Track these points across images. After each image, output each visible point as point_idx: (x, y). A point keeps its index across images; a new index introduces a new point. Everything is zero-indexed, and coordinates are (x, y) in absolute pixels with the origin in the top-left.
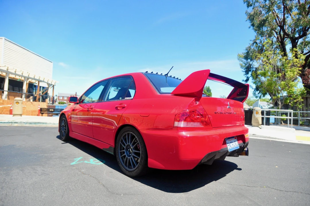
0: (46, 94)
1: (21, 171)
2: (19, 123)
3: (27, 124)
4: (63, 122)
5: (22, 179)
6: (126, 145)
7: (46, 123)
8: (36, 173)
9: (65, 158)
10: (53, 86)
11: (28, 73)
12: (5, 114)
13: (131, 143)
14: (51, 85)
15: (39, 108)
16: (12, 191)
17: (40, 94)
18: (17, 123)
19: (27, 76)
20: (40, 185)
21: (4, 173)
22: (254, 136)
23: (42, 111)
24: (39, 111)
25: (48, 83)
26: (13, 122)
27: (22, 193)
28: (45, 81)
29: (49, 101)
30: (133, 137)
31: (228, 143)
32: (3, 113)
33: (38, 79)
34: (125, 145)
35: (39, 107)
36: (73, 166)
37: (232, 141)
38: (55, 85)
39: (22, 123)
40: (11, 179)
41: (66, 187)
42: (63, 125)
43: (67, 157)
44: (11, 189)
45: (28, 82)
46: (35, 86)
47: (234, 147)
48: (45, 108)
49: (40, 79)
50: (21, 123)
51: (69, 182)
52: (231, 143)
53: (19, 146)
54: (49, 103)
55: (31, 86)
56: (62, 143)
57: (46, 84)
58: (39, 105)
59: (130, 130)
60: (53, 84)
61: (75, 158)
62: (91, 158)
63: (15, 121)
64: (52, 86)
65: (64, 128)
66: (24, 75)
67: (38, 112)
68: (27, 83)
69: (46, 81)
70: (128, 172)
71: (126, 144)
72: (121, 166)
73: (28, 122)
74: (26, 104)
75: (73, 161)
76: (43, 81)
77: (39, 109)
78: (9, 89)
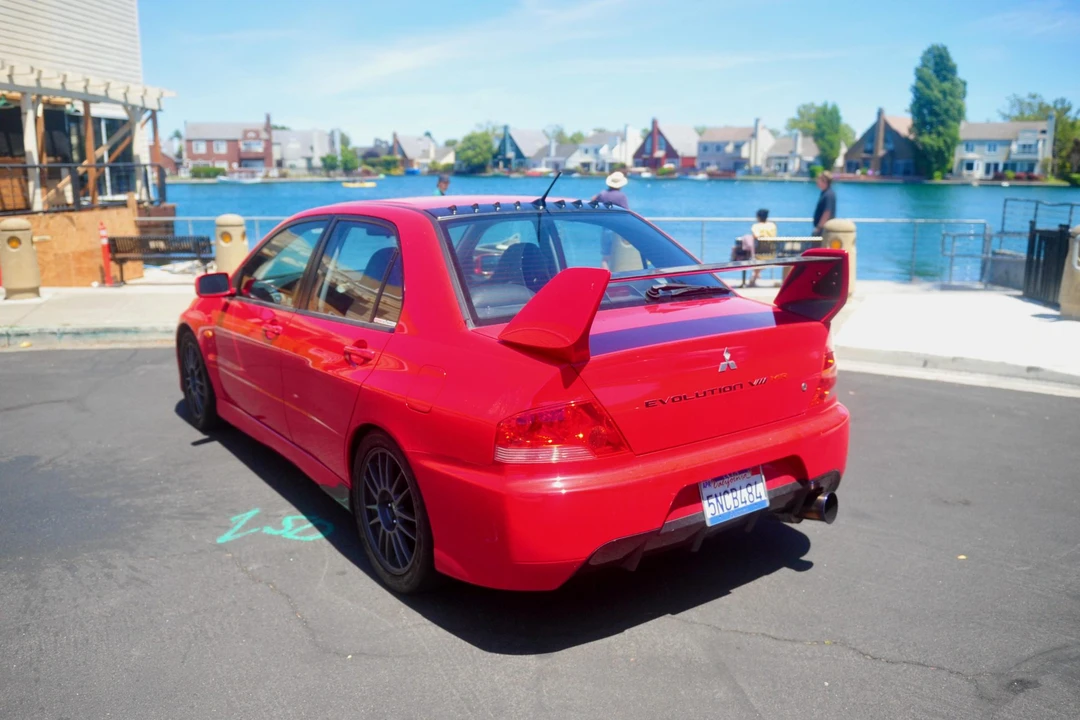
0: (128, 155)
1: (68, 569)
2: (34, 334)
3: (65, 337)
4: (191, 356)
5: (75, 600)
6: (379, 491)
7: (136, 331)
8: (109, 576)
9: (202, 516)
10: (153, 117)
11: (32, 69)
13: (391, 486)
14: (144, 109)
15: (102, 237)
16: (53, 639)
17: (102, 158)
18: (27, 335)
19: (33, 84)
20: (125, 621)
21: (23, 576)
22: (1032, 374)
23: (117, 251)
24: (106, 249)
25: (125, 106)
26: (10, 332)
27: (79, 646)
28: (112, 95)
29: (144, 191)
30: (395, 470)
31: (708, 497)
33: (82, 90)
34: (376, 491)
35: (103, 233)
36: (222, 548)
37: (732, 486)
38: (160, 110)
39: (45, 333)
40: (45, 601)
41: (196, 627)
42: (192, 371)
43: (206, 509)
44: (48, 632)
45: (40, 113)
46: (76, 119)
47: (741, 506)
48: (131, 239)
49: (91, 91)
50: (41, 333)
51: (205, 610)
52: (726, 492)
53: (50, 461)
54: (144, 197)
55: (57, 121)
56: (196, 444)
57: (120, 107)
58: (102, 224)
59: (386, 445)
60: (151, 104)
61: (235, 512)
62: (289, 514)
63: (17, 329)
64: (148, 113)
65: (198, 382)
66: (19, 81)
67: (105, 258)
68: (36, 119)
69: (116, 93)
70: (388, 576)
71: (380, 487)
72: (370, 553)
73: (69, 329)
74: (47, 227)
75: (227, 528)
76: (106, 99)
77: (105, 242)
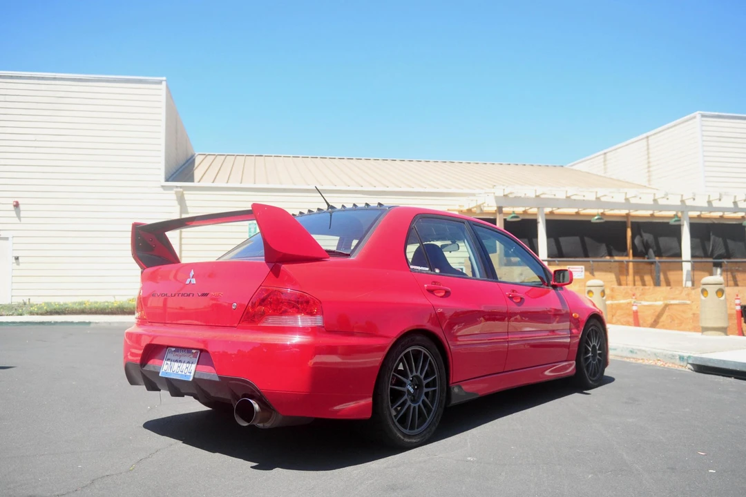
12: (622, 324)
15: (737, 305)
32: (614, 320)
35: (738, 302)
37: (181, 359)
52: (177, 361)
67: (738, 320)
77: (738, 308)
78: (693, 256)
